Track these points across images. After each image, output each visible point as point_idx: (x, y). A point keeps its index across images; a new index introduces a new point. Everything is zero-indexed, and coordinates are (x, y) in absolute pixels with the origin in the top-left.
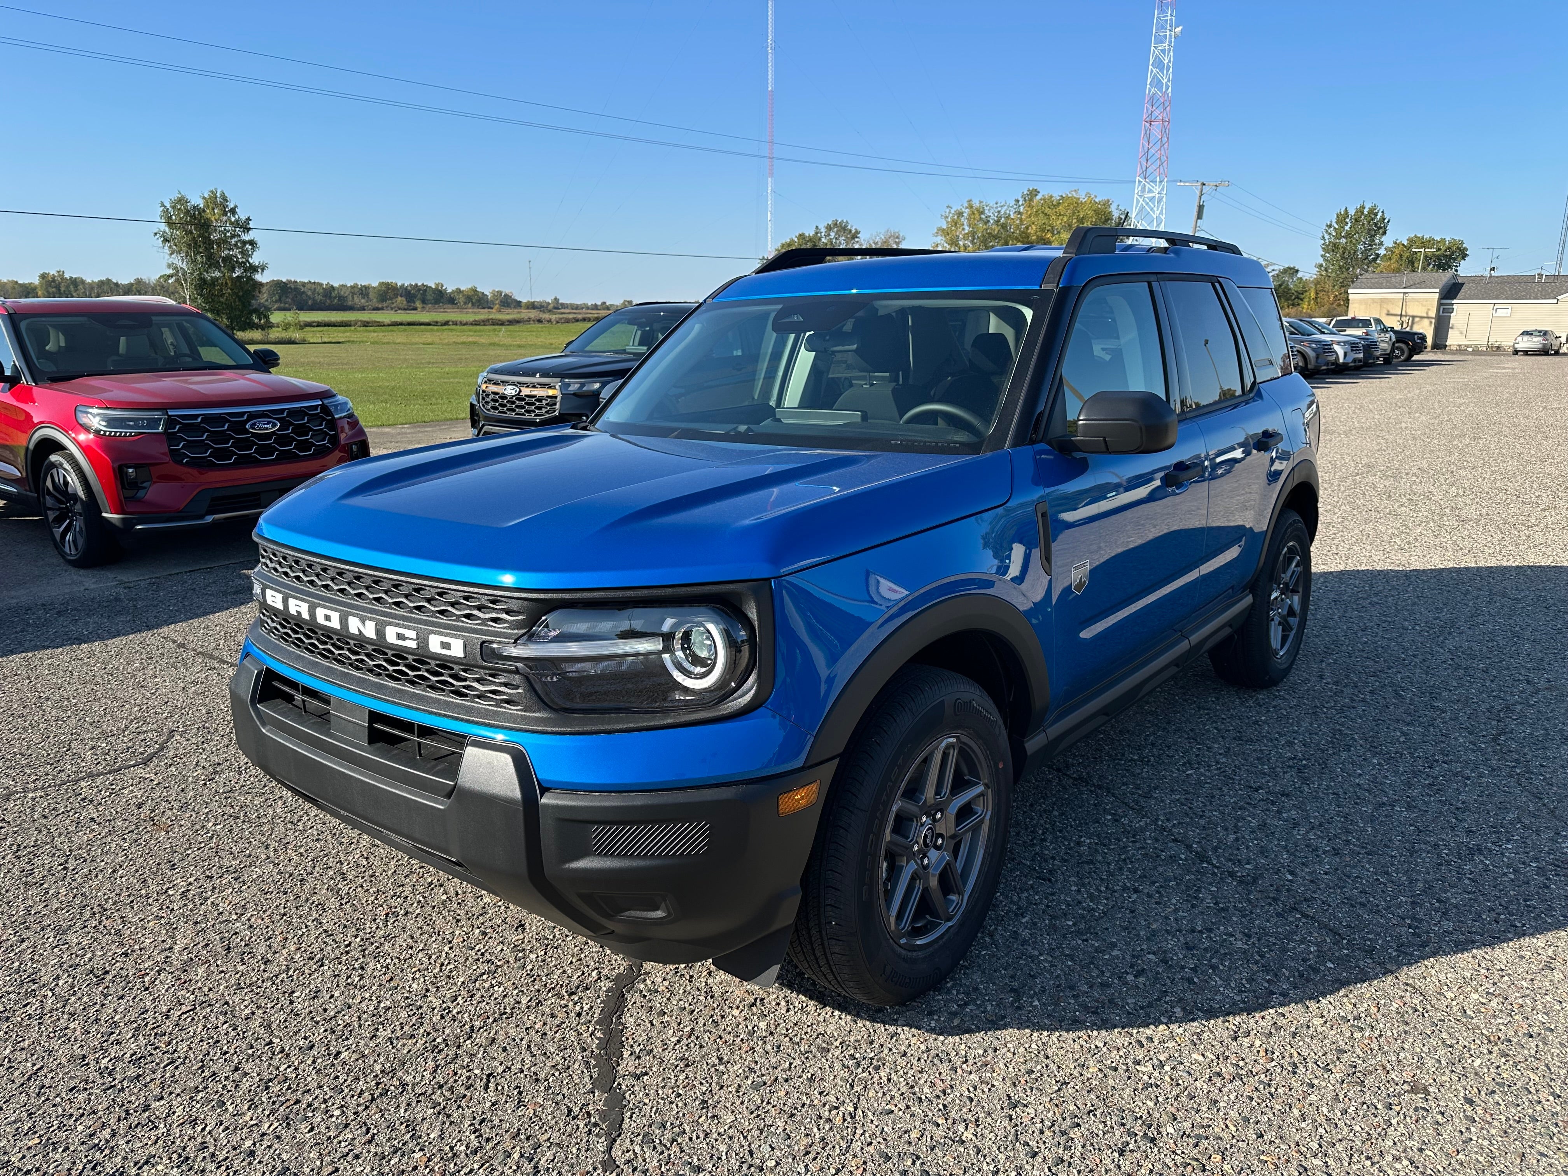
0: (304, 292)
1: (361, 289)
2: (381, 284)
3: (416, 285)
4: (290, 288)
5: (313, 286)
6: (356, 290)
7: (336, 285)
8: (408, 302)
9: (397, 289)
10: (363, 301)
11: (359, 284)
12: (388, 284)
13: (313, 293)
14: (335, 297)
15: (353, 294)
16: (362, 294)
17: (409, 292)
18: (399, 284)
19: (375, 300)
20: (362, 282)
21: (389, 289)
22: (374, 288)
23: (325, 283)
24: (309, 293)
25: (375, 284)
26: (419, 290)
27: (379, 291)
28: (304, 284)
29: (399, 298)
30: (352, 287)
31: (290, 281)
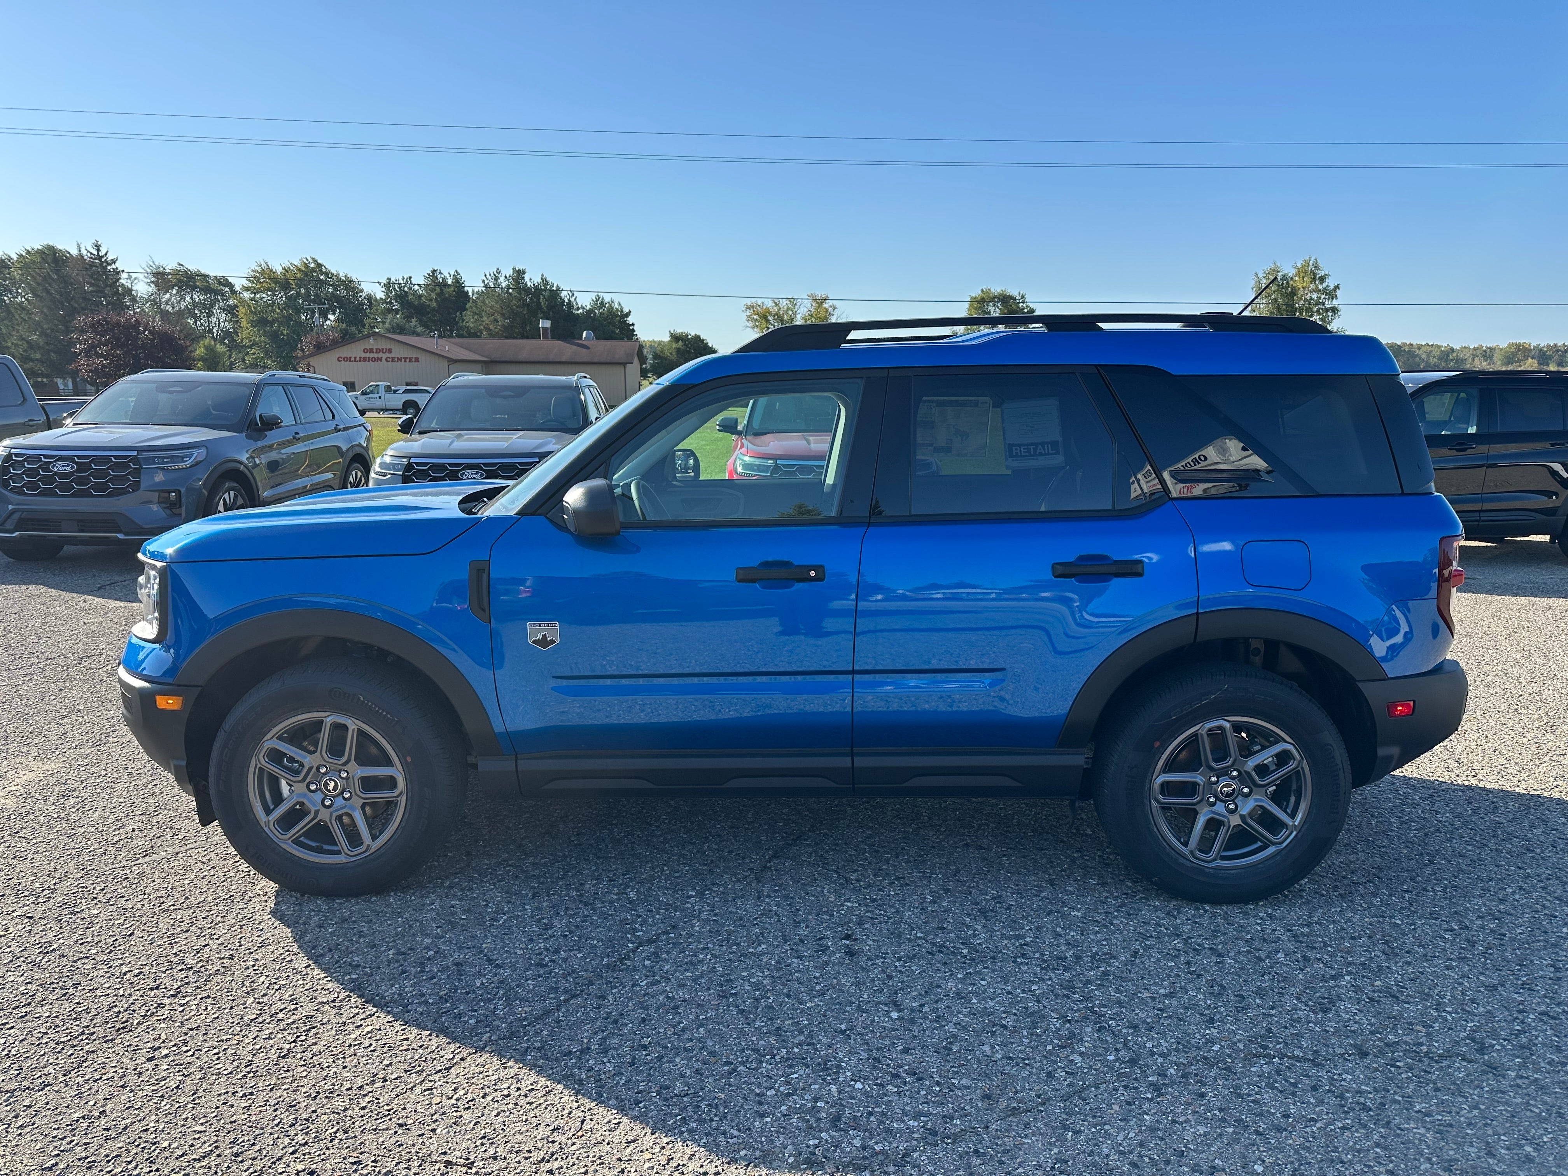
0: (1418, 355)
1: (1485, 351)
2: (1511, 345)
3: (1555, 345)
4: (1404, 351)
5: (1430, 349)
6: (1478, 352)
7: (1457, 347)
8: (1540, 364)
9: (1530, 350)
10: (1485, 363)
11: (1484, 345)
12: (1519, 345)
13: (1428, 356)
14: (1452, 360)
15: (1474, 356)
16: (1485, 356)
17: (1544, 353)
18: (1534, 344)
19: (1499, 363)
20: (1487, 343)
21: (1519, 350)
22: (1502, 349)
23: (1445, 344)
24: (1424, 356)
25: (1503, 345)
26: (1558, 351)
27: (1506, 352)
28: (1419, 347)
29: (1530, 360)
30: (1475, 349)
31: (1404, 344)
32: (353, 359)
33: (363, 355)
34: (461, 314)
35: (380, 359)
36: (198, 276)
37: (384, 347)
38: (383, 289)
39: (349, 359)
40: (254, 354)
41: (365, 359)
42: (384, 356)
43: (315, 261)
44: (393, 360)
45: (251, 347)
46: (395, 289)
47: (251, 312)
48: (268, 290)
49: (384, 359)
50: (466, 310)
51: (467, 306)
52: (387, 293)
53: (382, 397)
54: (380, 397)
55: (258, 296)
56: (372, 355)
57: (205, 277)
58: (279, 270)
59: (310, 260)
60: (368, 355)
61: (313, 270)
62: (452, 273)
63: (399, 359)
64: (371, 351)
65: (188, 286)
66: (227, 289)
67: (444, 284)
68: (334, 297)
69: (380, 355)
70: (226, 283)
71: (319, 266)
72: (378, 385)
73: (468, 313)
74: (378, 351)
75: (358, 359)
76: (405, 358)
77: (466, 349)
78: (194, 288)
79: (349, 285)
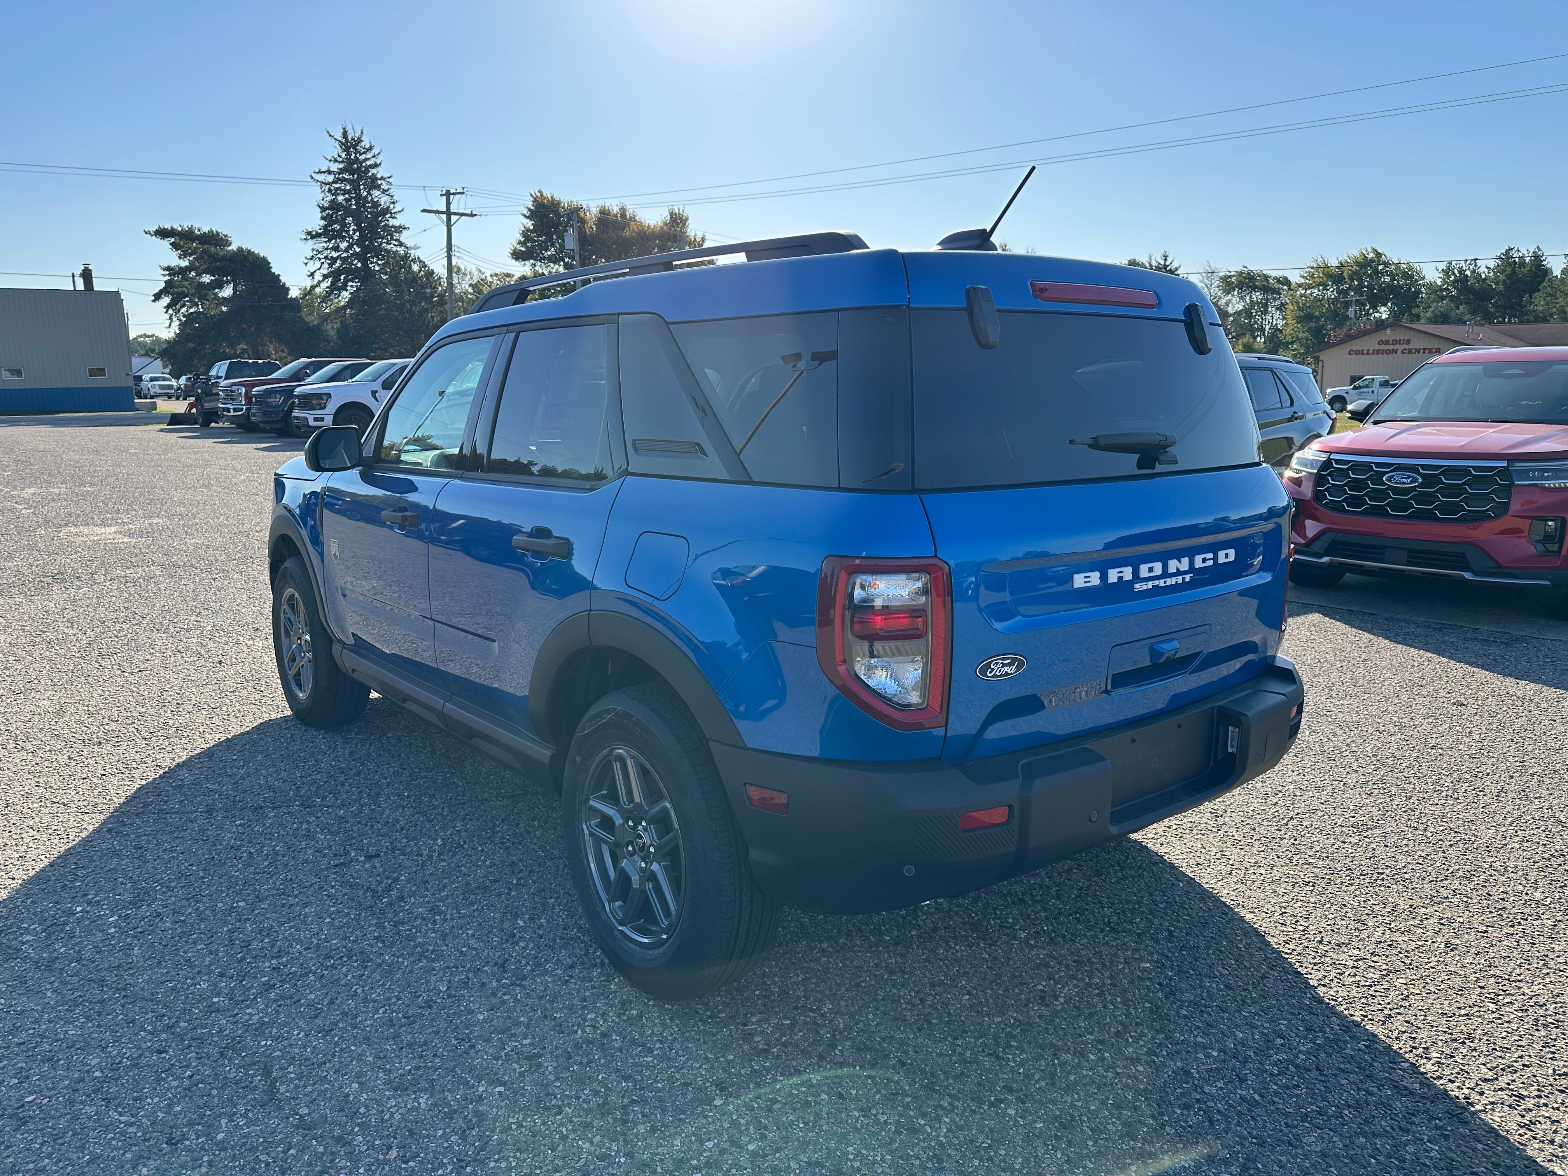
32: (1365, 352)
33: (1377, 347)
34: (1531, 297)
35: (1395, 351)
36: (1259, 276)
37: (1402, 338)
38: (1441, 275)
39: (1361, 352)
40: (1294, 350)
41: (1378, 352)
42: (1400, 348)
43: (1375, 251)
44: (1410, 352)
45: (1292, 343)
46: (1454, 274)
47: (1299, 308)
48: (1319, 285)
49: (1399, 351)
50: (1538, 290)
51: (1541, 287)
52: (1444, 279)
53: (1376, 392)
54: (1373, 392)
55: (1309, 292)
56: (1386, 347)
57: (1266, 277)
58: (1334, 263)
59: (1369, 250)
60: (1382, 347)
61: (1372, 261)
62: (1532, 250)
63: (1418, 351)
64: (1387, 342)
65: (1248, 287)
66: (1285, 287)
67: (1522, 263)
68: (1390, 288)
69: (1395, 347)
70: (1286, 282)
71: (1379, 255)
72: (1373, 379)
73: (1540, 294)
74: (1395, 342)
75: (1371, 352)
76: (1424, 350)
77: (1511, 336)
78: (1254, 288)
79: (1409, 275)
